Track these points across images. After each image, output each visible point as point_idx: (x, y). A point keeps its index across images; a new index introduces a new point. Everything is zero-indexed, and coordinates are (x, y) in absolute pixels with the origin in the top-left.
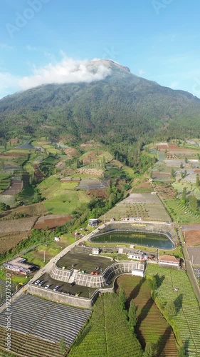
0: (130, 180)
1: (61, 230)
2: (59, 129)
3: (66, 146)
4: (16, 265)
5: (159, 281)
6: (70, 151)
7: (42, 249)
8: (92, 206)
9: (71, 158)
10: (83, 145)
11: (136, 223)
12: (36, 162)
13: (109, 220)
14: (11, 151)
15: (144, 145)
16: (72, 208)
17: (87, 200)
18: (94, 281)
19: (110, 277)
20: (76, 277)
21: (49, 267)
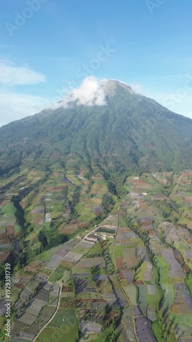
0: (114, 204)
1: (87, 228)
2: (79, 161)
3: (84, 179)
4: (78, 237)
5: (108, 240)
6: (86, 182)
7: (83, 234)
8: (96, 219)
9: (88, 188)
10: (93, 177)
11: (108, 227)
12: (72, 193)
13: (100, 226)
14: (58, 185)
15: (127, 177)
16: (89, 220)
17: (94, 216)
18: (95, 240)
19: (98, 239)
20: (92, 239)
21: (86, 237)
